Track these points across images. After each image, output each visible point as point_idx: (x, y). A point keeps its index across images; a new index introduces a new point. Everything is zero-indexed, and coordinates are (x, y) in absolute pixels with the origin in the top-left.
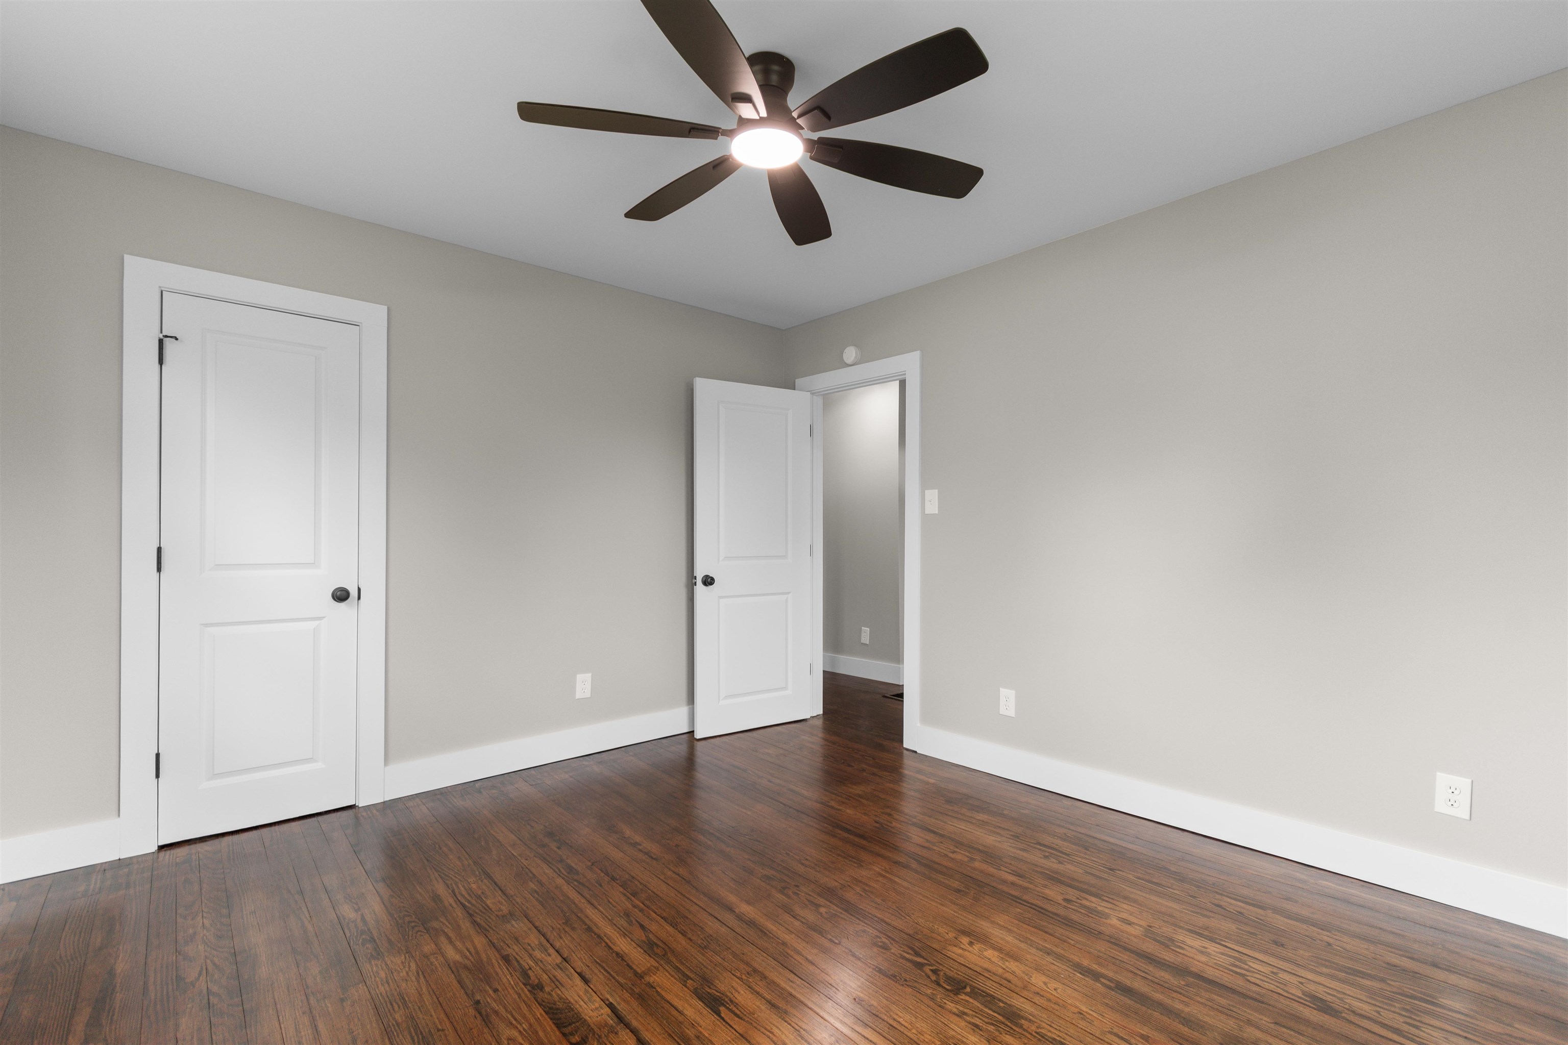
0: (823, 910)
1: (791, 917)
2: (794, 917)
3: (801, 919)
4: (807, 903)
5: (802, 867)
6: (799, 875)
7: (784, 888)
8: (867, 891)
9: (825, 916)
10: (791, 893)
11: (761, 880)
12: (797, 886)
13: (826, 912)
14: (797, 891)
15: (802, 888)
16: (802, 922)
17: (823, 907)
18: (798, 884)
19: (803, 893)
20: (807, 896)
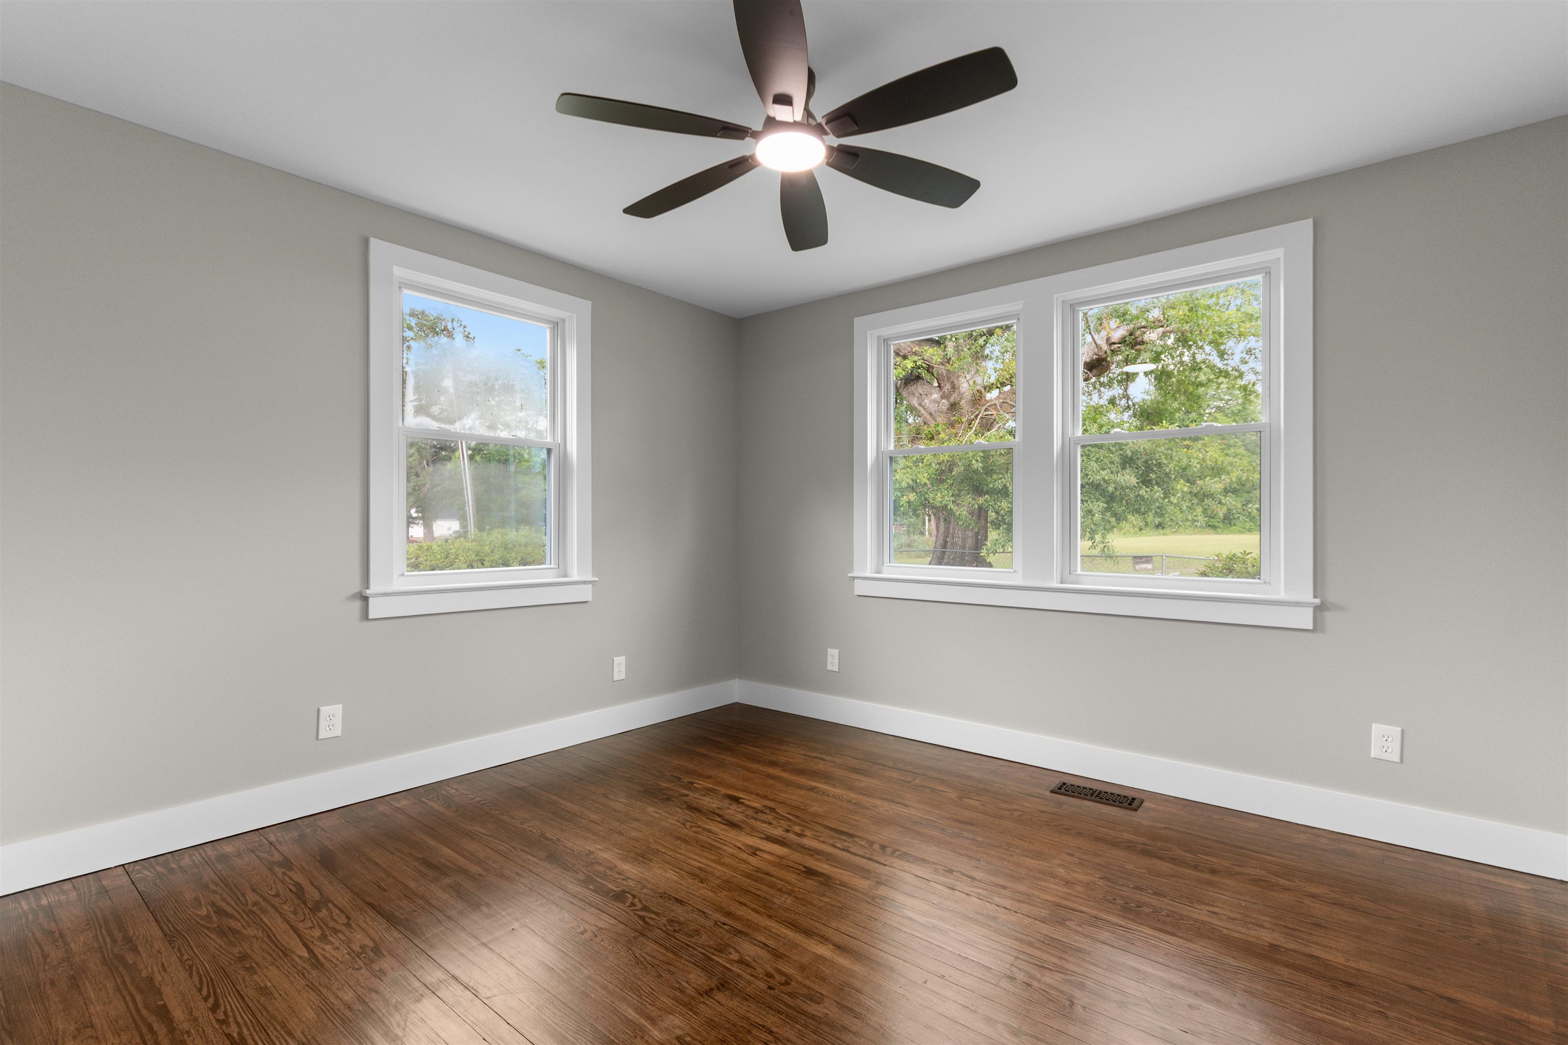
0: (735, 956)
1: (770, 945)
2: (766, 945)
3: (758, 943)
4: (753, 964)
5: (768, 1024)
6: (771, 1009)
7: (787, 983)
8: (679, 988)
9: (731, 949)
10: (777, 976)
11: (822, 995)
12: (770, 988)
13: (731, 954)
14: (769, 979)
15: (763, 986)
16: (755, 939)
17: (735, 961)
18: (769, 991)
19: (761, 978)
20: (756, 974)
